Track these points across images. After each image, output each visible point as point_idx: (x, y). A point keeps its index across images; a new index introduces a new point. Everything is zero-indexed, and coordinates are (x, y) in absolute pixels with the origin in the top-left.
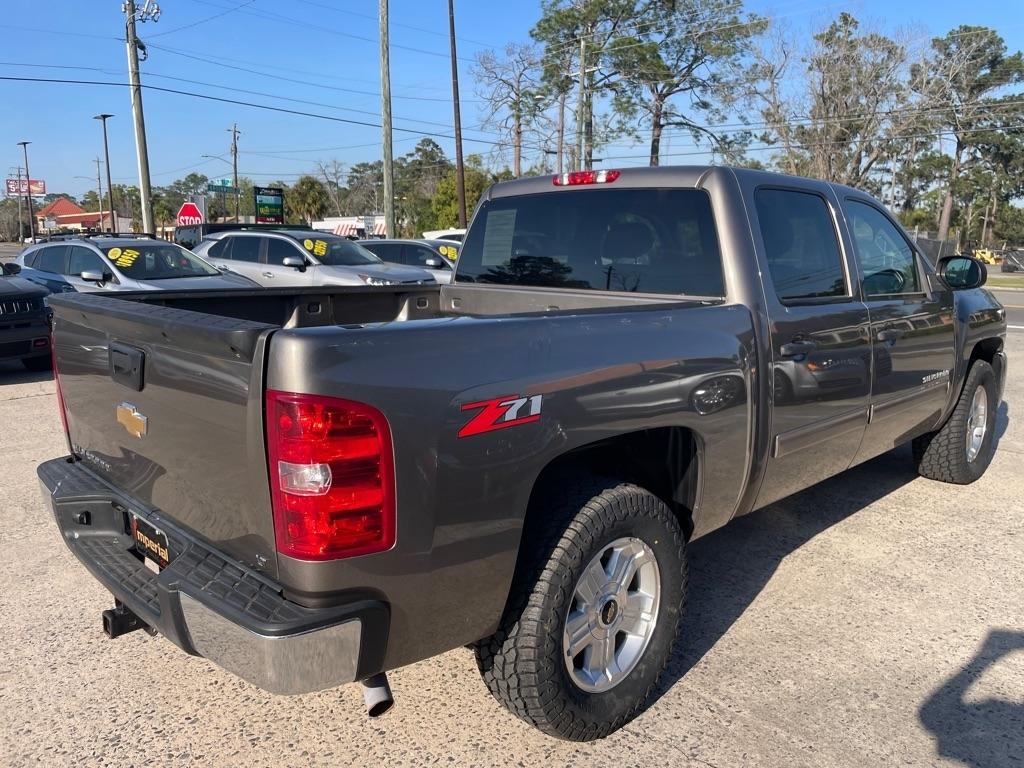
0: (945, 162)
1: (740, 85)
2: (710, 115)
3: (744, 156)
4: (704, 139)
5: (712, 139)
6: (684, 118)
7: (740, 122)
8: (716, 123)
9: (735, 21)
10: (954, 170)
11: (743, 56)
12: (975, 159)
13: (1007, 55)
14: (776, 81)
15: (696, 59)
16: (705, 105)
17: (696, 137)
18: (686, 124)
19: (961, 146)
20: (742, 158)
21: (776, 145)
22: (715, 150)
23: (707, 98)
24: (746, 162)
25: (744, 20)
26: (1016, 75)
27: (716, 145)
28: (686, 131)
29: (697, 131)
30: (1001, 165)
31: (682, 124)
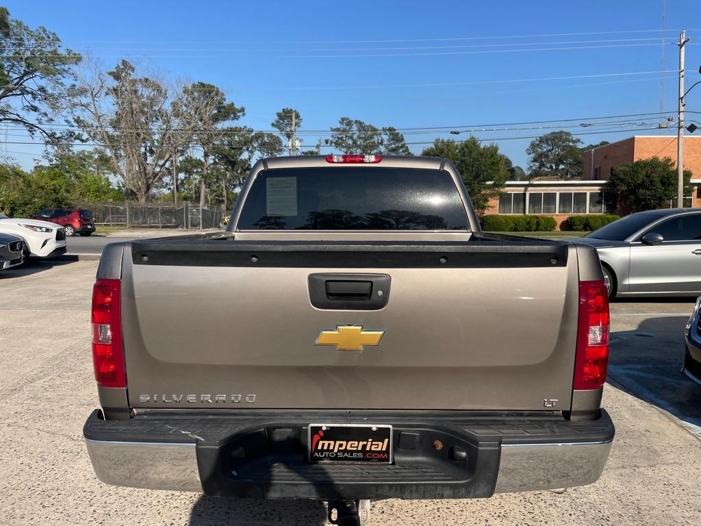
0: (199, 164)
1: (63, 97)
2: (40, 117)
3: (70, 148)
4: (38, 133)
5: (44, 134)
6: (18, 116)
7: (66, 124)
8: (45, 123)
9: (55, 52)
10: (204, 168)
11: (63, 77)
12: (215, 163)
13: (226, 103)
14: (95, 99)
15: (26, 73)
16: (35, 109)
17: (31, 131)
18: (21, 121)
19: (206, 155)
20: (70, 150)
21: (88, 143)
22: (47, 143)
23: (36, 104)
24: (73, 153)
25: (62, 52)
26: (232, 116)
27: (47, 139)
28: (21, 126)
29: (31, 128)
30: (230, 167)
31: (17, 120)
